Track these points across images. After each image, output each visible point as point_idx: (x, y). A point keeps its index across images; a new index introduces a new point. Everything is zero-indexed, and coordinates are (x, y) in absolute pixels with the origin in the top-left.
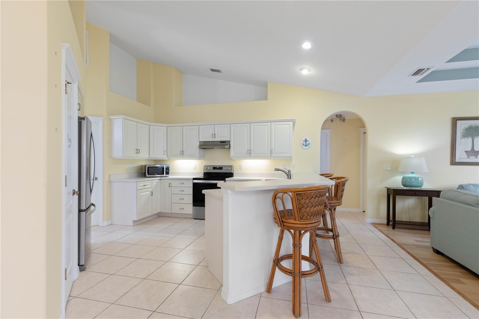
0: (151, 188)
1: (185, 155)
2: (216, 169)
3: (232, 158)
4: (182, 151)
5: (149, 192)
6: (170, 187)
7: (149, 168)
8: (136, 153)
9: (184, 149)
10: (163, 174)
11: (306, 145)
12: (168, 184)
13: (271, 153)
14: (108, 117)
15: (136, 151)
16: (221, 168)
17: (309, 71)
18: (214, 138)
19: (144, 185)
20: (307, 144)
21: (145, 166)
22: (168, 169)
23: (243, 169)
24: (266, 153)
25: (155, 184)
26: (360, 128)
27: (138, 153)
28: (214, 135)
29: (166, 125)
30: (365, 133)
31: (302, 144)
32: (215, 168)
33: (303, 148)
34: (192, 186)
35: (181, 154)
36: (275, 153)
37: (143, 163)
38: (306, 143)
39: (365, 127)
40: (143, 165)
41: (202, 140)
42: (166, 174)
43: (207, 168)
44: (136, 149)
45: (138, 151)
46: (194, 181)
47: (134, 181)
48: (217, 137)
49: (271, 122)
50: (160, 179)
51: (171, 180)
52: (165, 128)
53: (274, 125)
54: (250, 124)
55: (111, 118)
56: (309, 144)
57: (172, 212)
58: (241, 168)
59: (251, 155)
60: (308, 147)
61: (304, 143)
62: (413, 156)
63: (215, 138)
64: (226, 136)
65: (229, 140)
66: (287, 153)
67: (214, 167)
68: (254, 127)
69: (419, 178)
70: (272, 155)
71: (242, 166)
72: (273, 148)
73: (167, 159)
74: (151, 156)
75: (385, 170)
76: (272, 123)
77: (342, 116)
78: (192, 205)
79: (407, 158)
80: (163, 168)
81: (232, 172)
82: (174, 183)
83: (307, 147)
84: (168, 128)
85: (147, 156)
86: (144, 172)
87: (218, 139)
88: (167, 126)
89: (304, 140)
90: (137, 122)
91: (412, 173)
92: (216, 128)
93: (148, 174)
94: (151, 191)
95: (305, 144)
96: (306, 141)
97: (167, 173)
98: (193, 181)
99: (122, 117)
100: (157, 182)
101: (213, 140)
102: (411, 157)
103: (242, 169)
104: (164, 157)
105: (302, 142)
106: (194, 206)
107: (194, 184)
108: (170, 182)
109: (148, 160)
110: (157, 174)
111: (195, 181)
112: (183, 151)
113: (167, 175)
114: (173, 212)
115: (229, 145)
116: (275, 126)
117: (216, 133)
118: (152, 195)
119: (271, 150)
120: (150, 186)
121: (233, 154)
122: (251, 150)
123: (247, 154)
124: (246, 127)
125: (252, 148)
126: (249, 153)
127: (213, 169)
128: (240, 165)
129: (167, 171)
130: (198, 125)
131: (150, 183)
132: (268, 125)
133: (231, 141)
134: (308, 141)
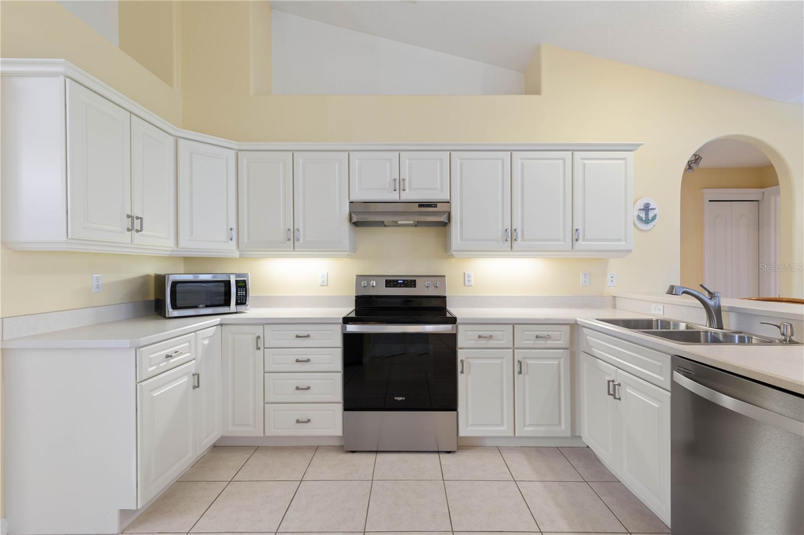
0: (194, 362)
1: (301, 241)
2: (395, 286)
3: (453, 253)
4: (292, 229)
5: (185, 379)
6: (258, 348)
7: (178, 286)
8: (129, 230)
9: (299, 225)
10: (227, 303)
11: (647, 221)
12: (251, 339)
13: (575, 240)
15: (127, 223)
16: (411, 283)
18: (398, 191)
19: (168, 356)
20: (650, 219)
21: (160, 280)
22: (242, 285)
23: (472, 284)
24: (559, 240)
25: (206, 342)
26: (704, 190)
27: (137, 231)
28: (399, 184)
29: (235, 145)
31: (636, 218)
32: (391, 283)
33: (638, 228)
34: (339, 342)
35: (289, 240)
36: (584, 240)
37: (152, 269)
38: (647, 215)
41: (359, 195)
42: (237, 304)
43: (368, 284)
44: (128, 216)
45: (137, 223)
46: (348, 326)
47: (126, 343)
48: (409, 189)
49: (573, 149)
50: (221, 325)
51: (263, 325)
52: (232, 154)
53: (583, 159)
54: (511, 153)
56: (654, 218)
57: (267, 434)
58: (467, 283)
59: (515, 244)
60: (652, 226)
61: (643, 215)
63: (402, 192)
64: (439, 187)
65: (447, 198)
66: (620, 240)
67: (390, 280)
68: (523, 165)
70: (577, 246)
71: (469, 276)
72: (579, 224)
73: (237, 254)
74: (182, 244)
76: (575, 153)
78: (340, 407)
80: (227, 283)
81: (446, 295)
82: (272, 337)
83: (650, 226)
84: (240, 153)
85: (167, 244)
87: (409, 195)
88: (236, 147)
89: (643, 208)
90: (131, 113)
92: (406, 163)
93: (175, 306)
94: (193, 372)
95: (644, 219)
96: (647, 208)
97: (241, 301)
98: (344, 328)
99: (60, 69)
100: (211, 334)
101: (395, 197)
103: (471, 286)
104: (230, 249)
105: (636, 213)
106: (346, 408)
107: (348, 338)
108: (258, 331)
109: (173, 258)
110: (207, 306)
111: (352, 328)
112: (295, 231)
113: (241, 308)
114: (271, 431)
115: (446, 215)
116: (585, 161)
117: (405, 174)
118: (198, 387)
119: (574, 231)
120: (188, 354)
121: (459, 241)
122: (513, 229)
123: (502, 242)
124: (500, 162)
125: (517, 225)
126: (510, 239)
127: (386, 287)
128: (464, 273)
129: (241, 293)
130: (346, 151)
131: (187, 344)
132: (564, 159)
133: (452, 203)
134: (652, 209)
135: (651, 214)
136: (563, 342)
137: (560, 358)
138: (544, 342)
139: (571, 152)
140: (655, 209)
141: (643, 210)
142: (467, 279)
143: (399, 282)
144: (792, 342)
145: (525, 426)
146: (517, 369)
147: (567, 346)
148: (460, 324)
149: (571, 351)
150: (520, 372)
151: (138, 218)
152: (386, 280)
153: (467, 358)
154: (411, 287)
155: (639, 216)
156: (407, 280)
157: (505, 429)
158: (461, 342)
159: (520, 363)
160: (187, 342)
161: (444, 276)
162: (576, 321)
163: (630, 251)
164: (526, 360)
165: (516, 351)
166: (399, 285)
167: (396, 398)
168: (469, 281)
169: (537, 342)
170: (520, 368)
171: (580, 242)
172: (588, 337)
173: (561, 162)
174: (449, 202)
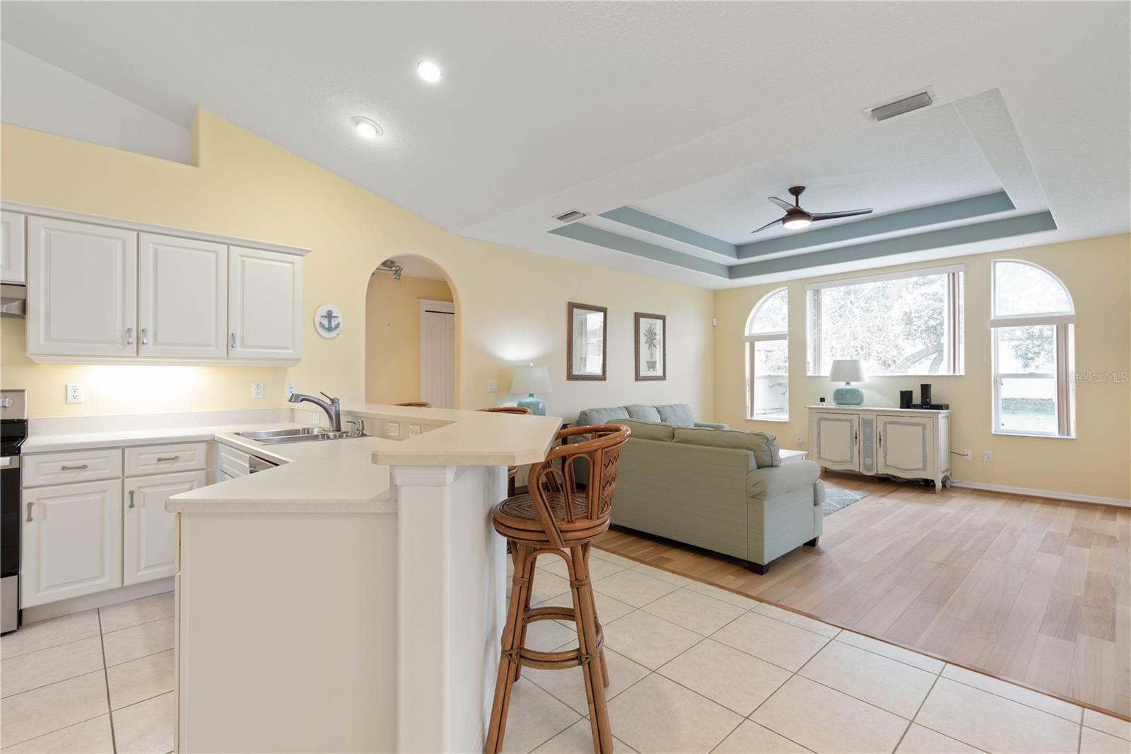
3: (34, 358)
11: (330, 329)
13: (230, 345)
17: (377, 132)
20: (333, 326)
23: (82, 401)
24: (209, 345)
26: (421, 300)
30: (454, 314)
31: (318, 325)
33: (320, 336)
36: (243, 346)
38: (330, 322)
39: (452, 301)
49: (229, 243)
53: (240, 255)
54: (138, 235)
56: (337, 326)
58: (70, 399)
59: (142, 348)
60: (336, 335)
61: (325, 322)
62: (532, 364)
65: (22, 280)
66: (287, 348)
69: (539, 403)
70: (232, 353)
71: (75, 390)
72: (236, 329)
75: (489, 390)
76: (232, 248)
77: (396, 264)
79: (523, 366)
81: (25, 418)
83: (333, 334)
89: (325, 315)
91: (531, 395)
95: (327, 326)
96: (329, 316)
102: (529, 366)
105: (318, 320)
115: (15, 304)
116: (247, 260)
119: (230, 335)
121: (42, 341)
122: (141, 329)
123: (123, 345)
124: (119, 244)
125: (147, 323)
126: (135, 342)
128: (66, 386)
132: (217, 253)
133: (28, 286)
134: (335, 317)
135: (334, 323)
136: (199, 461)
137: (193, 481)
138: (168, 465)
139: (226, 246)
140: (338, 317)
141: (326, 317)
142: (70, 393)
144: (363, 435)
145: (139, 571)
146: (127, 503)
147: (203, 466)
148: (26, 454)
149: (208, 471)
150: (132, 506)
153: (38, 499)
155: (321, 323)
157: (109, 580)
158: (27, 478)
159: (132, 493)
161: (24, 391)
162: (214, 437)
163: (299, 360)
164: (142, 490)
165: (126, 480)
168: (75, 397)
169: (159, 466)
170: (130, 500)
171: (238, 348)
172: (223, 454)
173: (212, 255)
174: (25, 286)
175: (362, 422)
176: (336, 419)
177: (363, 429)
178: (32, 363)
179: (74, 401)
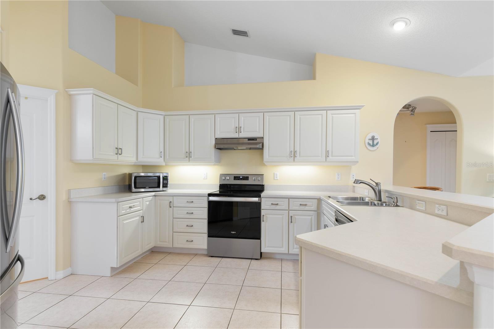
0: (142, 211)
1: (192, 157)
2: (238, 179)
3: (265, 163)
4: (188, 152)
5: (138, 218)
6: (171, 207)
7: (137, 178)
8: (116, 154)
9: (192, 150)
10: (159, 187)
11: (373, 146)
12: (168, 202)
13: (327, 156)
14: (66, 91)
15: (116, 151)
16: (246, 178)
18: (238, 133)
19: (130, 207)
20: (375, 144)
21: (130, 175)
22: (166, 178)
23: (278, 179)
24: (319, 157)
25: (148, 203)
26: (427, 124)
27: (120, 154)
28: (238, 129)
31: (367, 144)
32: (236, 178)
33: (368, 149)
34: (206, 205)
35: (187, 157)
36: (332, 156)
37: (127, 171)
39: (455, 123)
40: (126, 174)
41: (220, 135)
42: (163, 187)
43: (225, 178)
44: (116, 148)
45: (120, 151)
46: (210, 198)
47: (114, 200)
48: (243, 132)
49: (327, 109)
50: (155, 196)
51: (173, 196)
52: (162, 117)
53: (332, 114)
54: (294, 113)
55: (72, 93)
56: (377, 144)
57: (174, 246)
59: (296, 159)
60: (376, 148)
61: (371, 142)
63: (240, 133)
64: (258, 130)
65: (262, 136)
66: (352, 156)
67: (236, 177)
68: (300, 118)
70: (328, 159)
71: (276, 175)
72: (329, 148)
73: (164, 164)
74: (139, 160)
76: (328, 111)
77: (412, 106)
78: (206, 235)
80: (159, 177)
81: (264, 184)
82: (177, 202)
83: (375, 148)
84: (165, 116)
85: (132, 159)
86: (127, 183)
87: (243, 135)
88: (164, 114)
89: (371, 138)
90: (117, 104)
92: (242, 119)
93: (135, 187)
94: (141, 215)
95: (371, 144)
96: (373, 139)
97: (165, 186)
98: (208, 199)
99: (92, 92)
100: (150, 200)
101: (236, 136)
104: (161, 161)
105: (367, 141)
106: (209, 236)
107: (210, 203)
108: (171, 199)
109: (136, 166)
110: (149, 187)
111: (212, 199)
112: (190, 153)
113: (164, 189)
114: (176, 245)
115: (261, 144)
116: (334, 116)
117: (242, 125)
118: (143, 222)
119: (327, 152)
120: (139, 207)
121: (267, 157)
122: (295, 151)
123: (289, 157)
124: (289, 117)
125: (297, 149)
126: (293, 156)
127: (234, 180)
128: (274, 173)
129: (165, 182)
130: (214, 114)
131: (139, 203)
132: (322, 115)
133: (264, 138)
134: (376, 139)
135: (375, 142)
136: (314, 207)
137: (312, 216)
138: (303, 207)
139: (326, 111)
140: (377, 139)
141: (371, 139)
143: (241, 177)
145: (294, 249)
146: (290, 221)
147: (316, 210)
148: (263, 197)
149: (318, 212)
150: (291, 222)
151: (120, 149)
152: (234, 177)
153: (266, 214)
154: (246, 180)
155: (368, 143)
156: (244, 177)
157: (284, 250)
158: (263, 206)
159: (291, 217)
160: (139, 202)
161: (263, 175)
162: (320, 197)
163: (358, 162)
164: (295, 216)
165: (290, 211)
166: (240, 179)
167: (232, 232)
168: (276, 177)
169: (300, 207)
171: (330, 157)
172: (323, 205)
173: (320, 116)
174: (263, 138)
175: (397, 198)
176: (378, 194)
177: (397, 202)
178: (264, 165)
179: (276, 179)
